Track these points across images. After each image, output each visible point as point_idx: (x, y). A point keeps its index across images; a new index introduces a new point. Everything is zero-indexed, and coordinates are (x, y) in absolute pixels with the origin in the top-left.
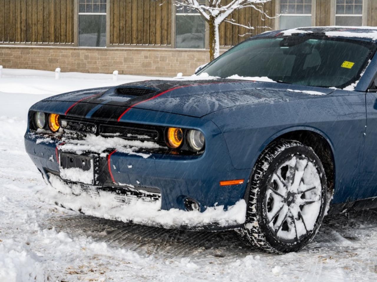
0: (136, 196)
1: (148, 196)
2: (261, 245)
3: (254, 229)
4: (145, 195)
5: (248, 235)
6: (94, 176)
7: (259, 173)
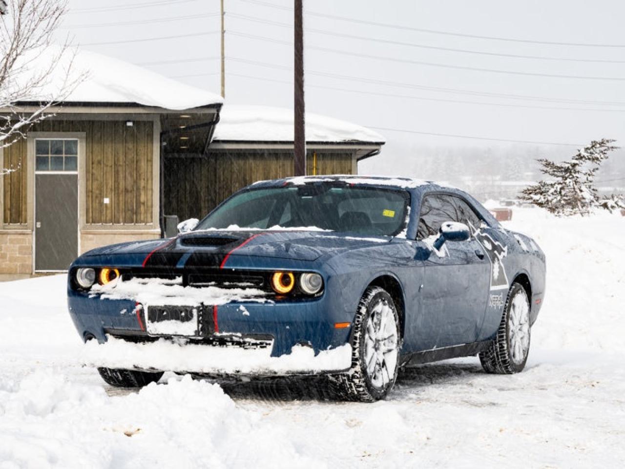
0: (238, 346)
1: (253, 344)
2: (358, 392)
3: (356, 374)
4: (249, 344)
5: (347, 382)
6: (198, 326)
7: (359, 317)
